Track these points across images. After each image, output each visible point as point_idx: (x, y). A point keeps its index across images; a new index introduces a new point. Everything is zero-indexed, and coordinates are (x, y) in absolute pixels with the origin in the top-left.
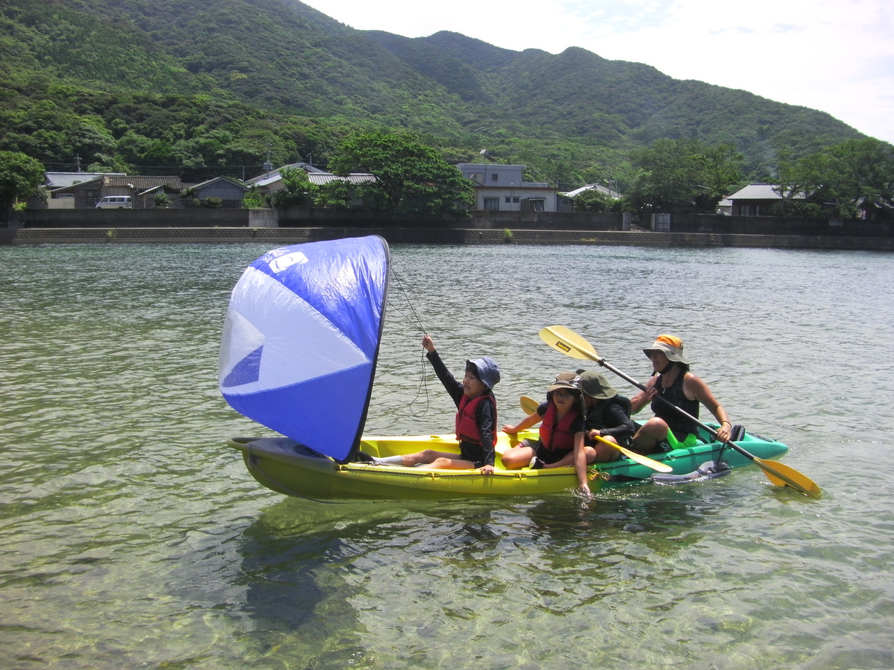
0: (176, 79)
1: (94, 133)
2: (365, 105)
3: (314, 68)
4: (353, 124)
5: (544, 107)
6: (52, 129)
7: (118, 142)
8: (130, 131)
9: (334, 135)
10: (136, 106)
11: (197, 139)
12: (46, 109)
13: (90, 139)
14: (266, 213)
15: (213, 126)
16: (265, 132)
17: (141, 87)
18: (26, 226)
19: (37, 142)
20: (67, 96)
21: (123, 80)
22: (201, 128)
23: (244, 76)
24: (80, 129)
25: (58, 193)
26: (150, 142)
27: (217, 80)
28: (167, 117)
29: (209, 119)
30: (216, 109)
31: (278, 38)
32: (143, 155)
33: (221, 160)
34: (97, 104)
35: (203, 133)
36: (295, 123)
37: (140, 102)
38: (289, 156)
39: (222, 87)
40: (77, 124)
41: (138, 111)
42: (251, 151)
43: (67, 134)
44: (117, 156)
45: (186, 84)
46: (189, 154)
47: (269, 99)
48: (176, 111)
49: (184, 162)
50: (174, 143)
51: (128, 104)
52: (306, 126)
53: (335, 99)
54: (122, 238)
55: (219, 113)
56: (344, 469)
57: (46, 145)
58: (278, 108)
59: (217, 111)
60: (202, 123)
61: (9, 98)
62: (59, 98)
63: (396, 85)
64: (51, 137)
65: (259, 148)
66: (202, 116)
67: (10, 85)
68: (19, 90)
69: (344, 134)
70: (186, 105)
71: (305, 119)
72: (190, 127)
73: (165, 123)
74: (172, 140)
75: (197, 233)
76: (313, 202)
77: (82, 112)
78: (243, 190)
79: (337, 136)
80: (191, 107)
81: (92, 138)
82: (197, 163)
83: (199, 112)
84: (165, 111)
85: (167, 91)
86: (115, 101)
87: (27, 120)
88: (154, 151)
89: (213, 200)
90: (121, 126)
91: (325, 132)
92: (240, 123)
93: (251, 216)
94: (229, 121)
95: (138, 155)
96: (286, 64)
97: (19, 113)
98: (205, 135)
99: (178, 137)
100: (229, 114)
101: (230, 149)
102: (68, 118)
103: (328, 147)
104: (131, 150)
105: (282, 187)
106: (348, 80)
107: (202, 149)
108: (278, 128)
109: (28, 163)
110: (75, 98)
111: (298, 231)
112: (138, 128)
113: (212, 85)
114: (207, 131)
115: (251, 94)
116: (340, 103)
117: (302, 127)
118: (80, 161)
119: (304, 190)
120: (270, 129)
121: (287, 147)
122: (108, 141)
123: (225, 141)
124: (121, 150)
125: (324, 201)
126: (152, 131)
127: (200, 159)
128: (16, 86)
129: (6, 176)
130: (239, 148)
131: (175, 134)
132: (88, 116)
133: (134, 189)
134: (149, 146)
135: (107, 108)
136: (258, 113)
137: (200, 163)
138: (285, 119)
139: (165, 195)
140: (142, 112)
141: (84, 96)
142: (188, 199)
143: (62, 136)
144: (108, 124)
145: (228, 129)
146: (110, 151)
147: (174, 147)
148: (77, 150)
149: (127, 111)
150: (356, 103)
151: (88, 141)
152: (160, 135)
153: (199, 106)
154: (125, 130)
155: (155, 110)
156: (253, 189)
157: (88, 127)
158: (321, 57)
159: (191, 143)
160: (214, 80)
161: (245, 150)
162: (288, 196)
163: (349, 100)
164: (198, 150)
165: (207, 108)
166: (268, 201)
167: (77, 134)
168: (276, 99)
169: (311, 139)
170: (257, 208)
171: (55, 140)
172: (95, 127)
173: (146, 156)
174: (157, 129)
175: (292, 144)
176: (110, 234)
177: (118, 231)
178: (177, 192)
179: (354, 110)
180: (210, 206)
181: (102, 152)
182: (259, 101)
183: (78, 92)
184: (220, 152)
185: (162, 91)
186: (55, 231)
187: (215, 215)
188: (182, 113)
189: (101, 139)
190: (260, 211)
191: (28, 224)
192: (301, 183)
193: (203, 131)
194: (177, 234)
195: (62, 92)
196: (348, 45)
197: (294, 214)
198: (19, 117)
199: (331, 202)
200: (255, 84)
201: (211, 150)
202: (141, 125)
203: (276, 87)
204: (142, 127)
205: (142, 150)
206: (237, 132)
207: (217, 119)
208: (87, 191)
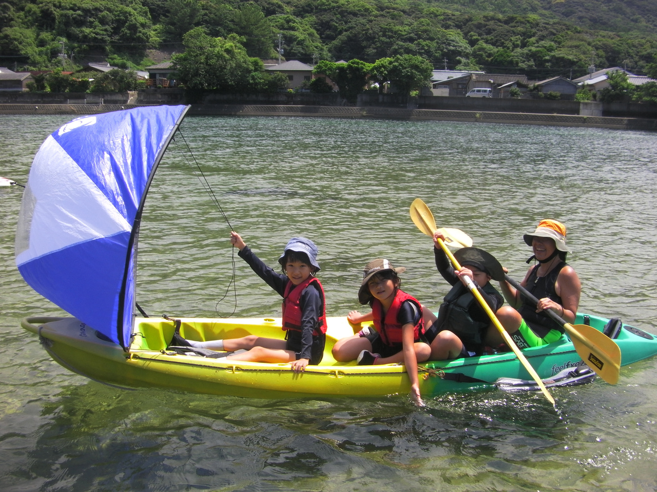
1: (457, 42)
4: (648, 38)
6: (428, 39)
7: (473, 48)
8: (481, 41)
9: (634, 46)
10: (485, 23)
11: (530, 48)
12: (423, 25)
13: (453, 46)
14: (593, 105)
15: (542, 38)
16: (581, 43)
17: (486, 9)
18: (419, 108)
19: (417, 48)
20: (436, 16)
21: (473, 4)
22: (533, 39)
24: (447, 40)
25: (438, 85)
26: (496, 50)
27: (542, 4)
28: (508, 32)
29: (539, 33)
30: (544, 25)
32: (490, 59)
33: (547, 64)
34: (458, 21)
35: (534, 44)
36: (604, 37)
37: (488, 20)
38: (599, 62)
39: (545, 9)
40: (445, 36)
41: (487, 27)
42: (570, 57)
43: (437, 43)
44: (472, 59)
45: (519, 7)
46: (523, 59)
47: (580, 18)
48: (515, 27)
49: (520, 64)
50: (513, 50)
51: (480, 21)
52: (612, 39)
53: (631, 18)
54: (486, 119)
55: (546, 29)
57: (423, 51)
58: (587, 25)
59: (545, 27)
60: (534, 36)
61: (398, 18)
62: (431, 17)
64: (427, 45)
65: (576, 55)
66: (534, 30)
67: (398, 8)
68: (404, 12)
69: (642, 45)
70: (522, 22)
71: (611, 33)
72: (524, 39)
73: (506, 35)
74: (511, 48)
75: (542, 118)
76: (630, 98)
77: (447, 27)
78: (575, 87)
79: (637, 47)
80: (526, 24)
81: (455, 46)
82: (529, 66)
83: (532, 28)
84: (506, 26)
85: (504, 12)
86: (470, 20)
87: (411, 33)
88: (498, 56)
89: (554, 93)
90: (475, 37)
91: (627, 44)
92: (562, 36)
93: (581, 107)
94: (554, 34)
95: (487, 58)
97: (405, 28)
98: (536, 45)
99: (515, 46)
100: (554, 29)
101: (554, 56)
102: (439, 31)
103: (629, 55)
104: (481, 55)
105: (606, 85)
107: (533, 56)
108: (591, 40)
109: (423, 63)
110: (442, 17)
111: (619, 120)
112: (486, 39)
113: (538, 7)
114: (537, 42)
115: (567, 14)
116: (636, 21)
117: (609, 40)
118: (447, 62)
119: (624, 88)
120: (585, 41)
121: (597, 55)
122: (466, 48)
123: (550, 49)
124: (475, 55)
125: (640, 97)
126: (497, 41)
127: (532, 63)
128: (402, 9)
129: (408, 71)
130: (561, 55)
131: (513, 44)
132: (451, 30)
133: (494, 83)
134: (494, 53)
135: (465, 24)
136: (576, 29)
137: (531, 66)
138: (596, 34)
139: (518, 89)
140: (490, 27)
141: (448, 16)
142: (534, 92)
143: (433, 45)
144: (466, 35)
145: (553, 41)
146: (467, 56)
147: (512, 54)
148: (444, 55)
149: (479, 26)
150: (649, 21)
151: (452, 48)
152: (502, 45)
153: (532, 23)
154: (477, 40)
155: (499, 26)
156: (583, 86)
157: (452, 38)
159: (525, 50)
160: (539, 4)
161: (566, 57)
162: (611, 93)
163: (642, 19)
164: (531, 56)
165: (537, 24)
166: (594, 96)
167: (444, 43)
168: (586, 18)
169: (616, 49)
170: (586, 101)
171: (429, 47)
172: (457, 38)
173: (492, 60)
174: (500, 40)
175: (601, 52)
176: (478, 115)
177: (484, 114)
178: (525, 86)
179: (647, 27)
180: (551, 98)
181: (462, 57)
182: (573, 20)
183: (444, 13)
184: (547, 58)
185: (501, 12)
186: (440, 112)
187: (555, 105)
188: (519, 29)
189: (461, 47)
190: (589, 103)
191: (421, 106)
192: (622, 83)
193: (534, 42)
194: (526, 118)
195: (433, 13)
197: (615, 107)
198: (405, 30)
199: (646, 98)
200: (570, 6)
201: (540, 56)
202: (489, 37)
203: (586, 9)
204: (490, 38)
205: (490, 55)
206: (559, 43)
207: (545, 33)
208: (458, 84)
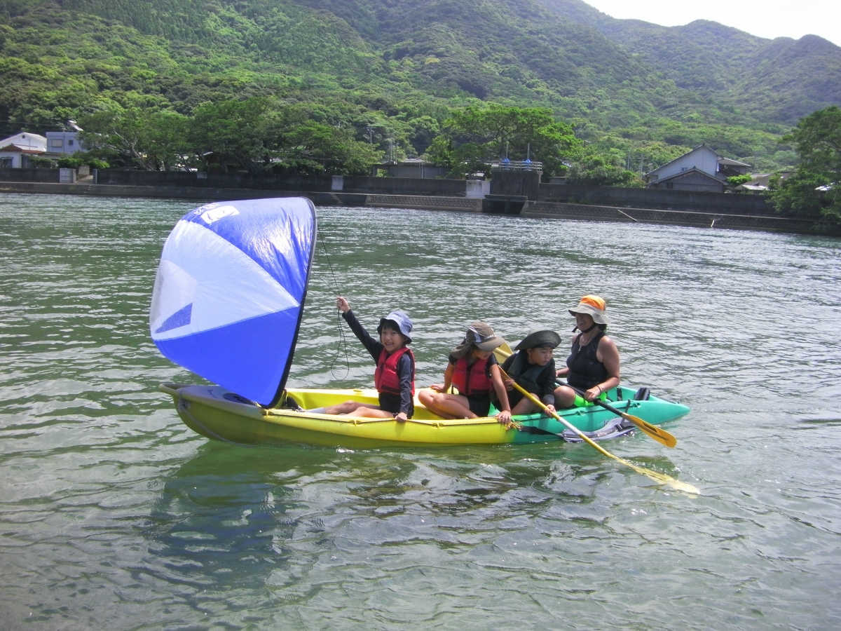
0: (359, 63)
2: (559, 89)
3: (520, 53)
5: (760, 94)
23: (437, 60)
31: (493, 26)
56: (271, 414)
63: (603, 70)
96: (494, 50)
106: (551, 65)
158: (529, 43)
196: (569, 33)
200: (444, 68)
